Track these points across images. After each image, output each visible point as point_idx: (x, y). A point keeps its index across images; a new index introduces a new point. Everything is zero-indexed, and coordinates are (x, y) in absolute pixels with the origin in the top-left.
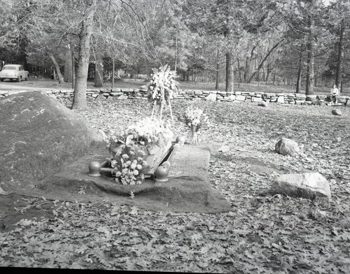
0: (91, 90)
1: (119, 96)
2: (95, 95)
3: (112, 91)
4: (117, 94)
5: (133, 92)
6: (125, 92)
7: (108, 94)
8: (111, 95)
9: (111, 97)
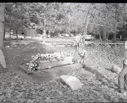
0: (96, 43)
1: (107, 46)
2: (97, 45)
3: (104, 44)
4: (107, 45)
5: (114, 45)
6: (110, 45)
7: (103, 45)
8: (104, 45)
9: (104, 46)
